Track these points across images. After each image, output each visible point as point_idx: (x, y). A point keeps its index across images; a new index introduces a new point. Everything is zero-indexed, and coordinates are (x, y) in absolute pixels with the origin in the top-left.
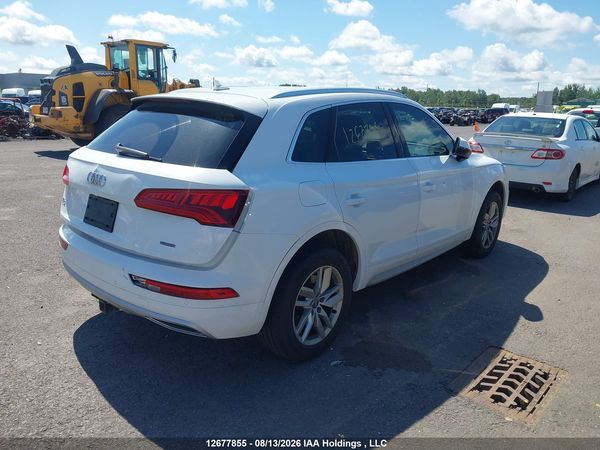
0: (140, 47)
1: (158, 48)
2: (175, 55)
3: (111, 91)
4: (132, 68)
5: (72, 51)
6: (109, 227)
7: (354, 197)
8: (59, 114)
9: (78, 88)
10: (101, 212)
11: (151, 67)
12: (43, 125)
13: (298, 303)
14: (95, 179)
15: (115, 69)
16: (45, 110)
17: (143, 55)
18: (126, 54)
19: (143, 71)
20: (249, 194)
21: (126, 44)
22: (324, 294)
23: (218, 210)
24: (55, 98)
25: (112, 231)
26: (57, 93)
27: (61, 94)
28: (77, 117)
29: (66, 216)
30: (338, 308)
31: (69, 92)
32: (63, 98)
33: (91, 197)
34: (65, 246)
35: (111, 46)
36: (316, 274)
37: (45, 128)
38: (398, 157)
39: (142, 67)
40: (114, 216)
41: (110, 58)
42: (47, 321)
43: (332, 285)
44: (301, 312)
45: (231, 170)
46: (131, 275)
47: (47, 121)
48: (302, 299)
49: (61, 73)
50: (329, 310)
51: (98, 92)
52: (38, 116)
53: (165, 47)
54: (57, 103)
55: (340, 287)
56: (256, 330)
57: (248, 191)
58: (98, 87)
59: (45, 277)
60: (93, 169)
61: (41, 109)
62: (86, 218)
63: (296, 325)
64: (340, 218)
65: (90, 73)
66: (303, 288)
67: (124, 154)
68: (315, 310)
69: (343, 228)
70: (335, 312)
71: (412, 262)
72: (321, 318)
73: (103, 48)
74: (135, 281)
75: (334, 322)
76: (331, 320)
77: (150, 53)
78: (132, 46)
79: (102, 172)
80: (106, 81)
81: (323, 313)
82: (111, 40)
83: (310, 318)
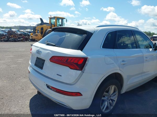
0: (58, 18)
1: (62, 19)
2: (67, 20)
3: (50, 29)
4: (56, 24)
5: (41, 19)
6: (41, 68)
7: (123, 61)
8: (37, 35)
9: (42, 29)
10: (40, 63)
11: (60, 24)
12: (33, 38)
13: (103, 98)
14: (38, 52)
15: (51, 24)
16: (34, 34)
17: (58, 21)
18: (54, 20)
19: (58, 25)
20: (88, 59)
21: (54, 18)
22: (112, 95)
23: (77, 64)
24: (36, 31)
25: (42, 69)
26: (37, 30)
27: (38, 30)
28: (41, 36)
29: (30, 63)
30: (116, 100)
31: (40, 30)
32: (38, 31)
33: (37, 58)
34: (29, 72)
35: (51, 18)
36: (109, 88)
37: (33, 39)
38: (137, 48)
39: (58, 24)
40: (43, 64)
41: (50, 21)
42: (23, 94)
43: (114, 92)
44: (103, 101)
45: (82, 50)
46: (47, 85)
47: (34, 37)
48: (104, 97)
49: (38, 25)
50: (112, 100)
51: (47, 30)
52: (32, 36)
53: (64, 18)
54: (37, 33)
55: (117, 93)
56: (88, 107)
57: (87, 58)
58: (47, 28)
59: (26, 79)
60: (38, 49)
61: (33, 34)
62: (35, 64)
63: (101, 106)
64: (118, 68)
65: (45, 25)
66: (105, 93)
67: (48, 44)
68: (108, 100)
69: (119, 72)
70: (114, 101)
71: (140, 84)
72: (110, 103)
73: (49, 19)
74: (48, 87)
75: (114, 104)
76: (113, 103)
77: (60, 20)
78: (56, 18)
79: (41, 50)
80: (49, 27)
81: (111, 101)
82: (51, 17)
83: (106, 103)
